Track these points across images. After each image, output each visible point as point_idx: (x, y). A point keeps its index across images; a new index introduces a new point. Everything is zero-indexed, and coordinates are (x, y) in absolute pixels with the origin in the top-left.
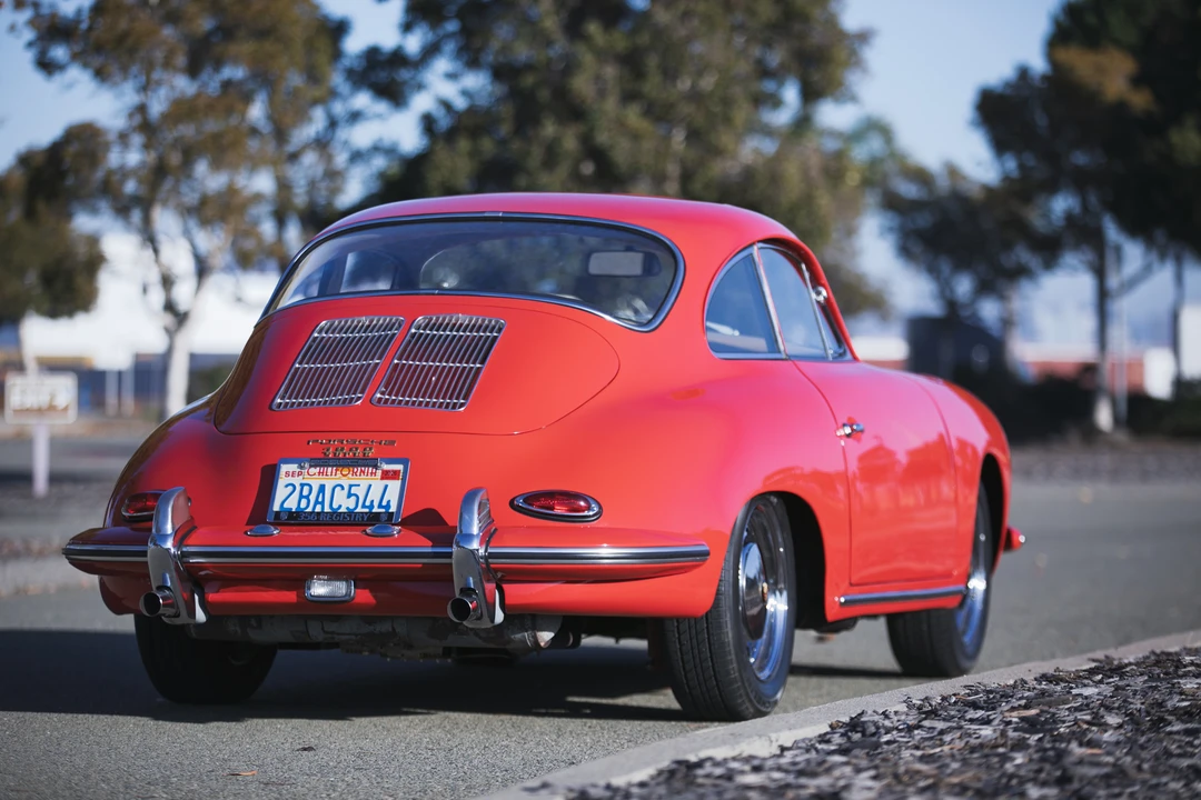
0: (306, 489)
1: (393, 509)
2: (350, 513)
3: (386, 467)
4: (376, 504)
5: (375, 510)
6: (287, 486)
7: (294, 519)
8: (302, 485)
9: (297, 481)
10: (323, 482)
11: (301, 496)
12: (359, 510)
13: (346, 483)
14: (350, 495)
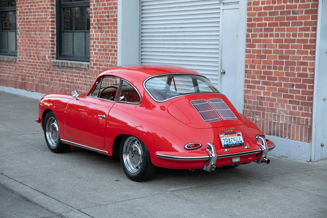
0: (226, 140)
1: (243, 142)
2: (236, 144)
3: (238, 133)
4: (239, 141)
5: (240, 143)
6: (223, 139)
7: (227, 146)
8: (226, 139)
9: (224, 138)
10: (229, 138)
11: (227, 142)
12: (237, 143)
13: (233, 138)
14: (234, 140)
